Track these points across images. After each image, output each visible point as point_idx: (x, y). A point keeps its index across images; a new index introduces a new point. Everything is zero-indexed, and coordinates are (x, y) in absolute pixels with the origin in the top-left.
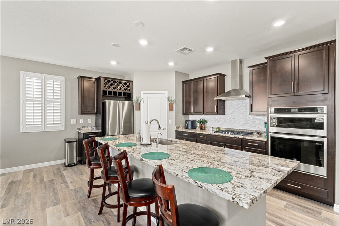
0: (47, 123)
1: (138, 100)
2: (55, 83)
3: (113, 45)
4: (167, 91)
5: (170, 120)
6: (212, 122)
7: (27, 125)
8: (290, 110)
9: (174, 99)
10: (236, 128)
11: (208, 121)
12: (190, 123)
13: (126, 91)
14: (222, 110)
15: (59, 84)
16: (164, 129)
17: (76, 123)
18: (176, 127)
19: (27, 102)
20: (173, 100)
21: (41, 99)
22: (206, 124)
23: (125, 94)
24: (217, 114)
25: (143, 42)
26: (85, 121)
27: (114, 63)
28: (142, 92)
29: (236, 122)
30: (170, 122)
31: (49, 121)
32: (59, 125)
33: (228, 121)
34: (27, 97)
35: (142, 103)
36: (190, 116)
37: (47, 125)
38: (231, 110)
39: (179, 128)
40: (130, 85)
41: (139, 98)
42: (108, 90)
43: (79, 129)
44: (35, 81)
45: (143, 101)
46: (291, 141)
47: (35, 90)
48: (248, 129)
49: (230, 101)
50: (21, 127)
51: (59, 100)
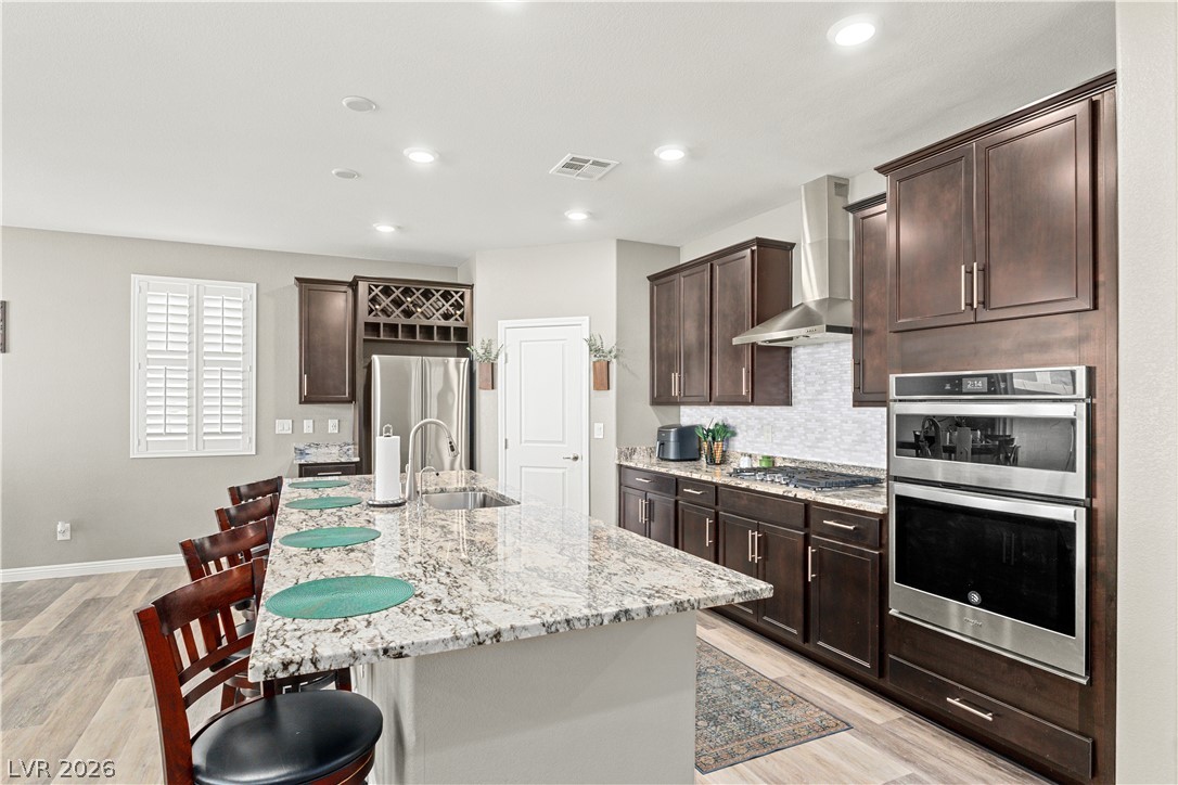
0: (206, 430)
1: (487, 351)
2: (226, 305)
3: (338, 174)
4: (587, 318)
5: (598, 427)
6: (752, 433)
7: (149, 435)
8: (961, 384)
9: (609, 343)
10: (829, 461)
11: (738, 431)
12: (672, 439)
13: (451, 323)
14: (783, 386)
15: (240, 306)
16: (576, 458)
17: (290, 432)
18: (620, 453)
19: (148, 367)
20: (606, 348)
21: (186, 357)
22: (731, 443)
23: (444, 331)
24: (752, 403)
25: (421, 157)
26: (319, 426)
27: (385, 229)
28: (502, 324)
29: (829, 436)
30: (598, 434)
31: (211, 423)
32: (240, 437)
33: (801, 431)
34: (150, 352)
35: (500, 362)
36: (684, 410)
37: (205, 438)
38: (813, 384)
39: (635, 457)
40: (463, 300)
41: (490, 344)
42: (382, 319)
43: (302, 453)
44: (171, 302)
45: (506, 355)
46: (962, 517)
47: (171, 320)
48: (868, 465)
49: (809, 351)
50: (133, 442)
51: (240, 359)
